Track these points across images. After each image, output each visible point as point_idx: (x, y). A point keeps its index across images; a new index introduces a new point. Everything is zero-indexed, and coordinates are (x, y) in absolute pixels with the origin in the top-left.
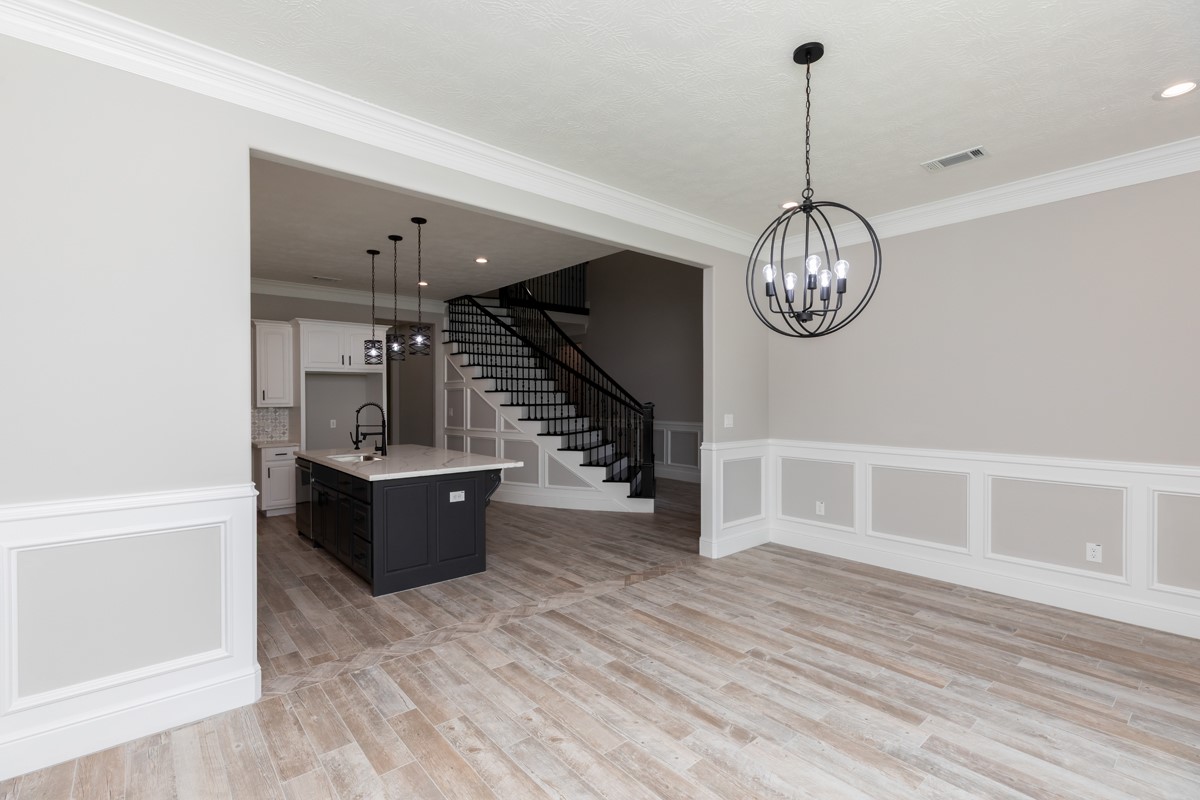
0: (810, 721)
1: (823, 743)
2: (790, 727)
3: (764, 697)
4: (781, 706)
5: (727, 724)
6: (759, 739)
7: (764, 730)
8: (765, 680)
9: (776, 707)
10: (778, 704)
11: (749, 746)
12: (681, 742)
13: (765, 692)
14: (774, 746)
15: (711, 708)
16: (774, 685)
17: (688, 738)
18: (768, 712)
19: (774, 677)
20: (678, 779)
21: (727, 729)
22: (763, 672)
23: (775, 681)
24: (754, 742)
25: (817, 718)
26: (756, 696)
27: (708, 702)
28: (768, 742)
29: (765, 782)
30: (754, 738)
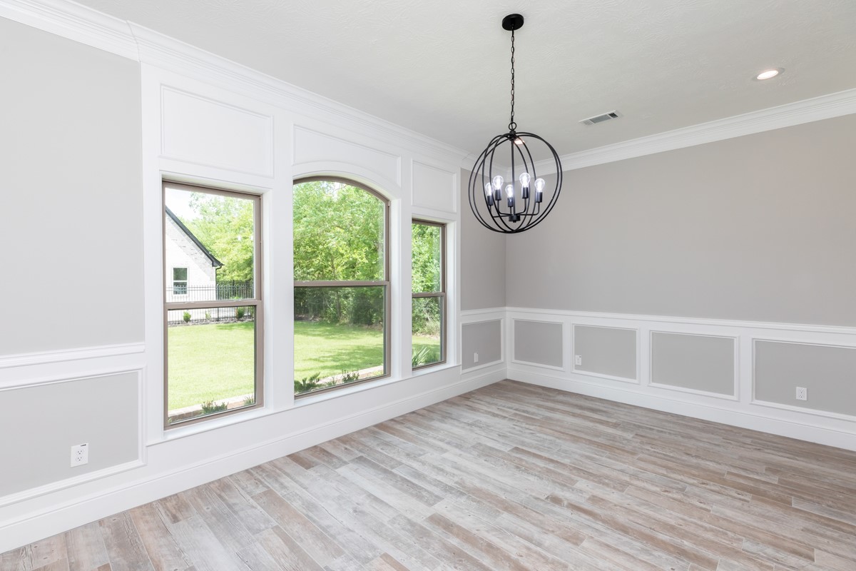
0: (510, 512)
1: (504, 497)
2: (524, 507)
3: (546, 532)
4: (531, 523)
5: (567, 507)
6: (543, 498)
7: (541, 504)
8: (547, 549)
9: (536, 522)
10: (534, 524)
11: (548, 494)
12: (591, 494)
13: (545, 536)
14: (533, 494)
15: (583, 518)
16: (539, 544)
17: (588, 497)
18: (541, 518)
19: (540, 555)
20: (581, 477)
21: (566, 503)
22: (553, 563)
23: (539, 549)
24: (546, 496)
25: (505, 515)
26: (553, 532)
27: (589, 523)
28: (538, 496)
29: (536, 478)
30: (547, 498)
